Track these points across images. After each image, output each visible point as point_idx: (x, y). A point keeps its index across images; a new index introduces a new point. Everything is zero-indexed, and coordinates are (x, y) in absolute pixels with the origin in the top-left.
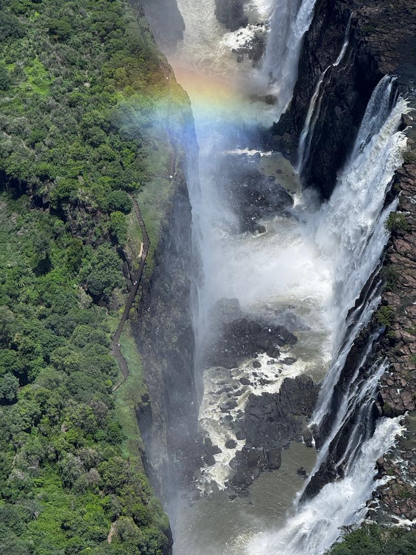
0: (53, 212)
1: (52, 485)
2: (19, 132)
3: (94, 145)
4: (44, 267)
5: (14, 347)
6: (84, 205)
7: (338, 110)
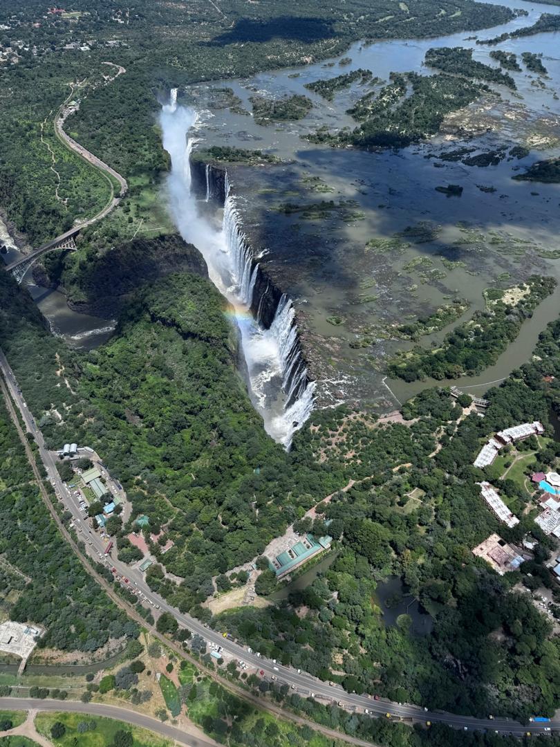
0: (205, 341)
1: (231, 412)
2: (191, 320)
3: (213, 321)
4: (205, 356)
5: (203, 378)
6: (215, 338)
7: (269, 305)
